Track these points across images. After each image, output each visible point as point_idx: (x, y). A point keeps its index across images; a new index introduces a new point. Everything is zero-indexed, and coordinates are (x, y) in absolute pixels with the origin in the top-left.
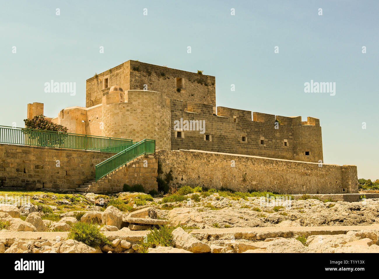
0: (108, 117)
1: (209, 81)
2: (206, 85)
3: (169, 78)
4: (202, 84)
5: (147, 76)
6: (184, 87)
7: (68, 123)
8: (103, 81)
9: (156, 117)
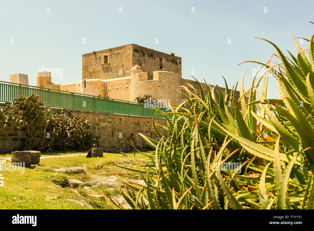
0: (142, 91)
1: (178, 61)
2: (176, 64)
3: (155, 58)
4: (174, 63)
5: (143, 56)
6: (164, 65)
7: (92, 92)
8: (102, 57)
9: (176, 92)
